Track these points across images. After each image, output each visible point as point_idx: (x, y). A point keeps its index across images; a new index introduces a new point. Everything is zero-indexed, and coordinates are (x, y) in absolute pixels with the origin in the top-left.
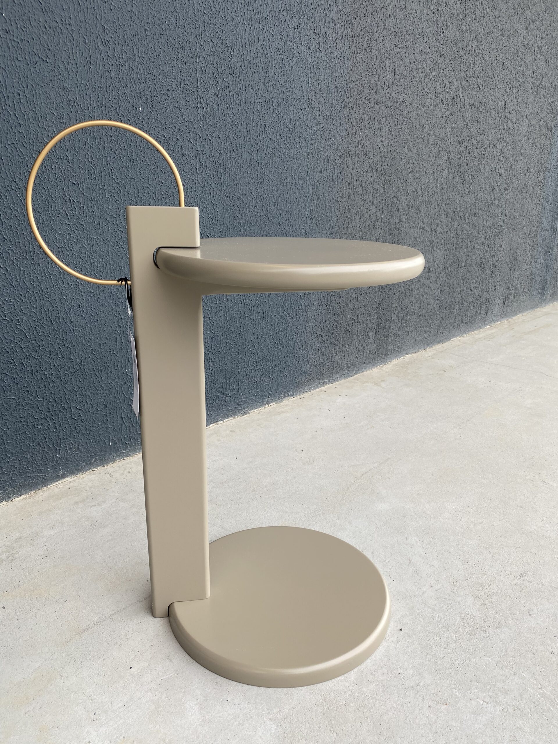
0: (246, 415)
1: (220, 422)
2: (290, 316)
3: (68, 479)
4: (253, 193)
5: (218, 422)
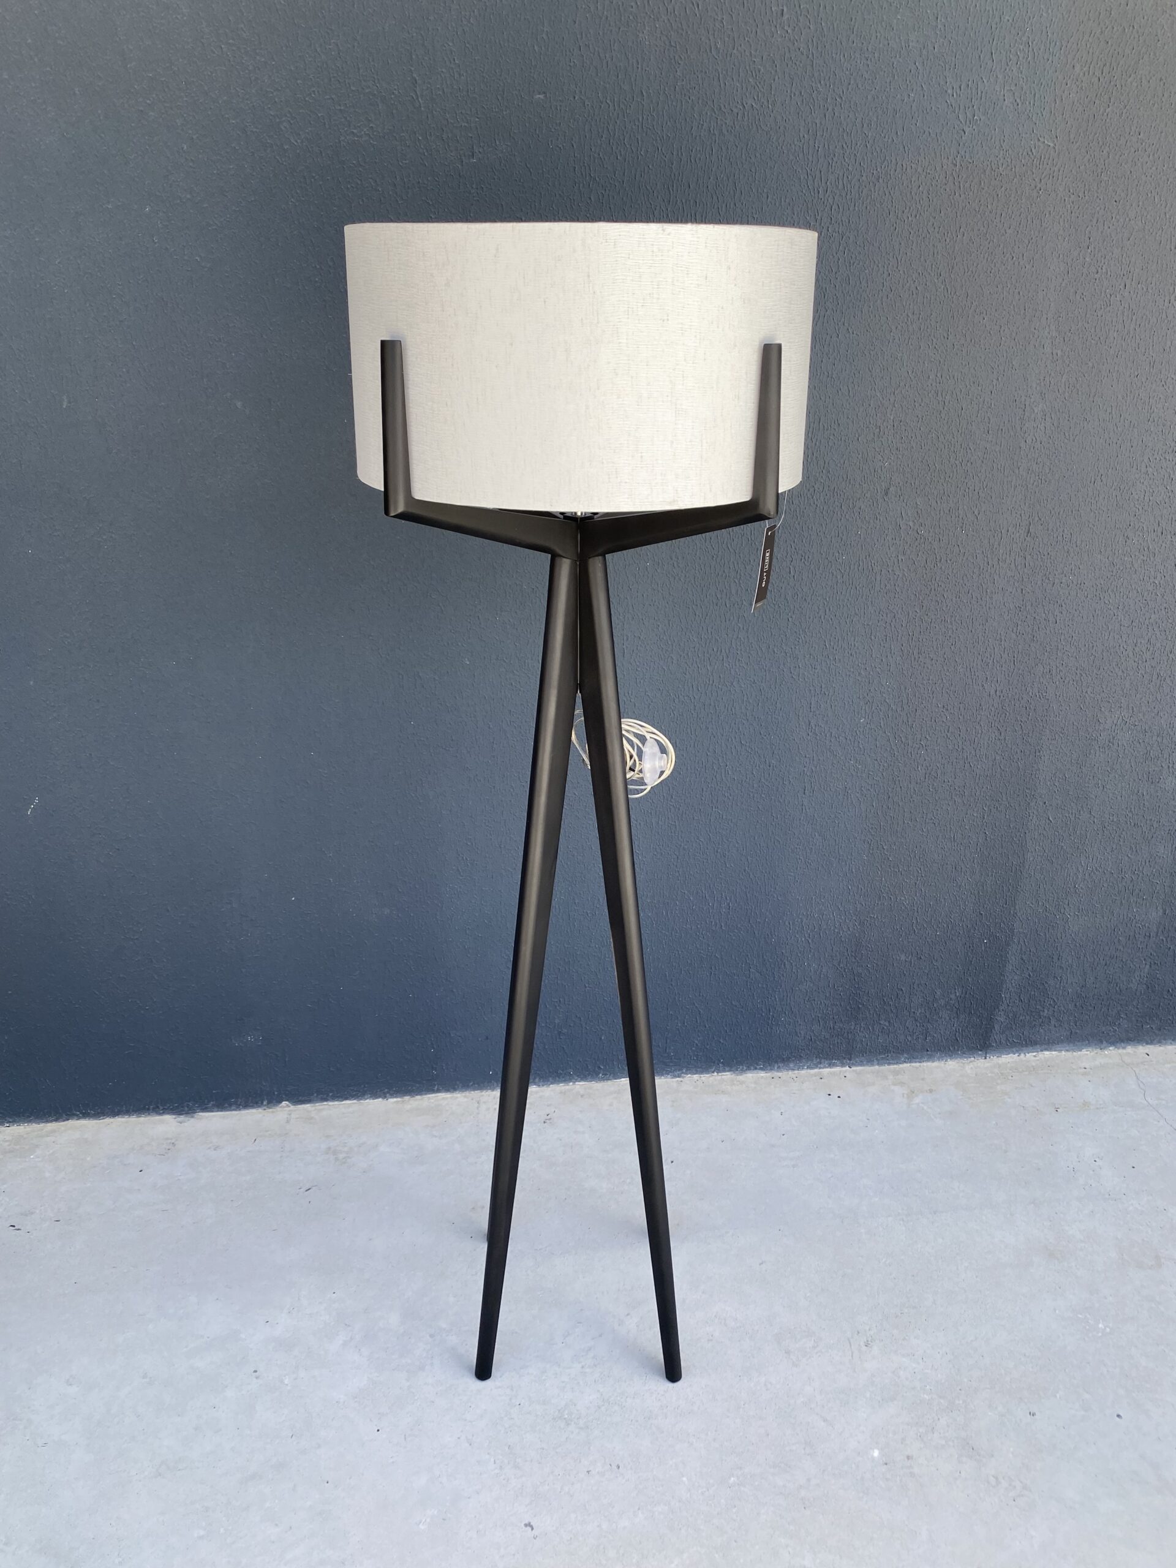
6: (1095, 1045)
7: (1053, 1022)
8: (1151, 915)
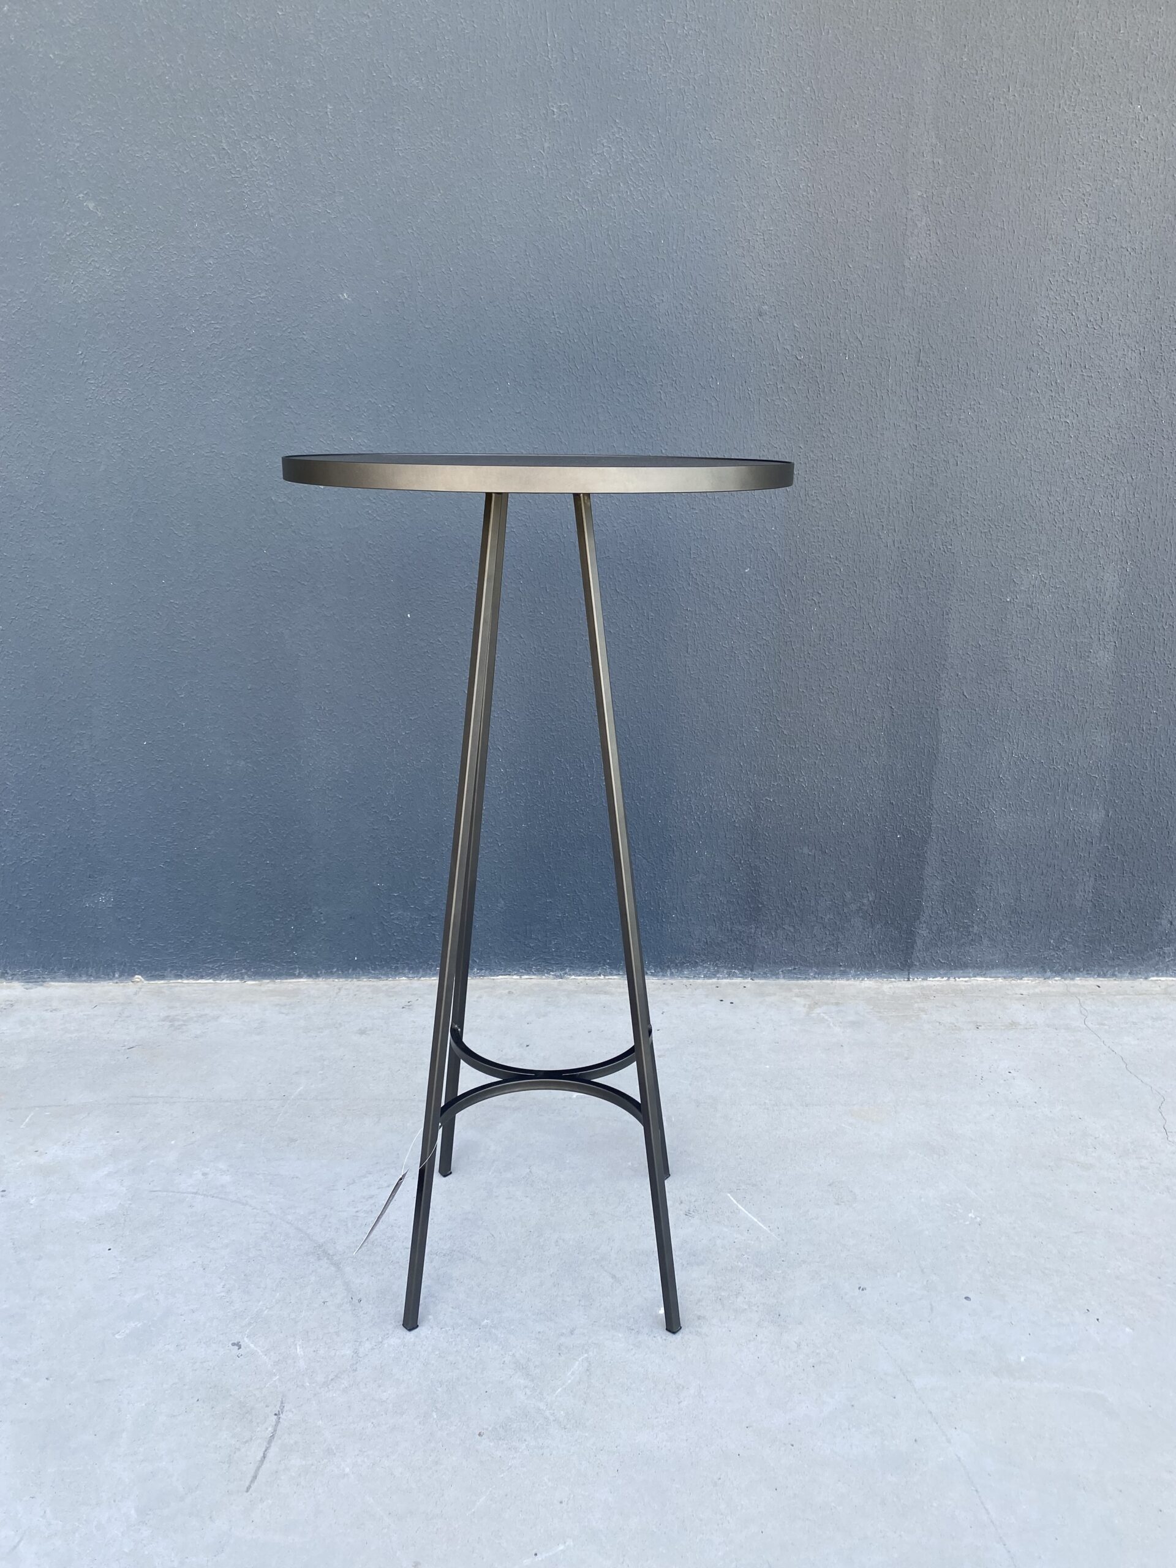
0: (561, 980)
1: (515, 977)
2: (648, 862)
3: (305, 980)
4: (577, 700)
5: (513, 975)
6: (1038, 973)
7: (985, 941)
8: (1092, 817)
